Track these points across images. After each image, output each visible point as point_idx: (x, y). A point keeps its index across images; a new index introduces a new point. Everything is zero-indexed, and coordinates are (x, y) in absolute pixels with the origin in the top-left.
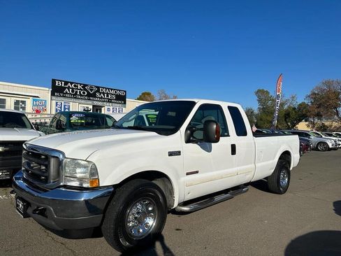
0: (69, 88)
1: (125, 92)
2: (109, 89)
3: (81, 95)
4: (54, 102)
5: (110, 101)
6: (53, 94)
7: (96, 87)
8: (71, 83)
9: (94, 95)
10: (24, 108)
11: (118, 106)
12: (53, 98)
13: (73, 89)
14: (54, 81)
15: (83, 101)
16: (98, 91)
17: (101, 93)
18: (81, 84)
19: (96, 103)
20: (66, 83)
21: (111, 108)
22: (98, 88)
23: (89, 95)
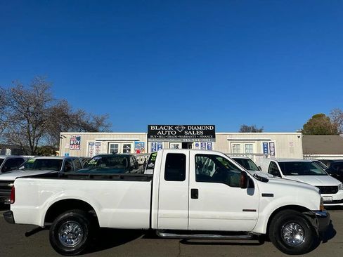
0: (161, 130)
1: (214, 126)
2: (196, 126)
3: (171, 135)
4: (150, 143)
5: (198, 137)
6: (149, 137)
7: (185, 126)
8: (163, 126)
9: (183, 134)
10: (129, 150)
11: (206, 141)
12: (149, 140)
13: (164, 131)
14: (149, 127)
15: (173, 140)
16: (186, 129)
17: (189, 131)
18: (171, 126)
19: (185, 140)
20: (159, 127)
21: (199, 143)
22: (186, 126)
23: (178, 134)
